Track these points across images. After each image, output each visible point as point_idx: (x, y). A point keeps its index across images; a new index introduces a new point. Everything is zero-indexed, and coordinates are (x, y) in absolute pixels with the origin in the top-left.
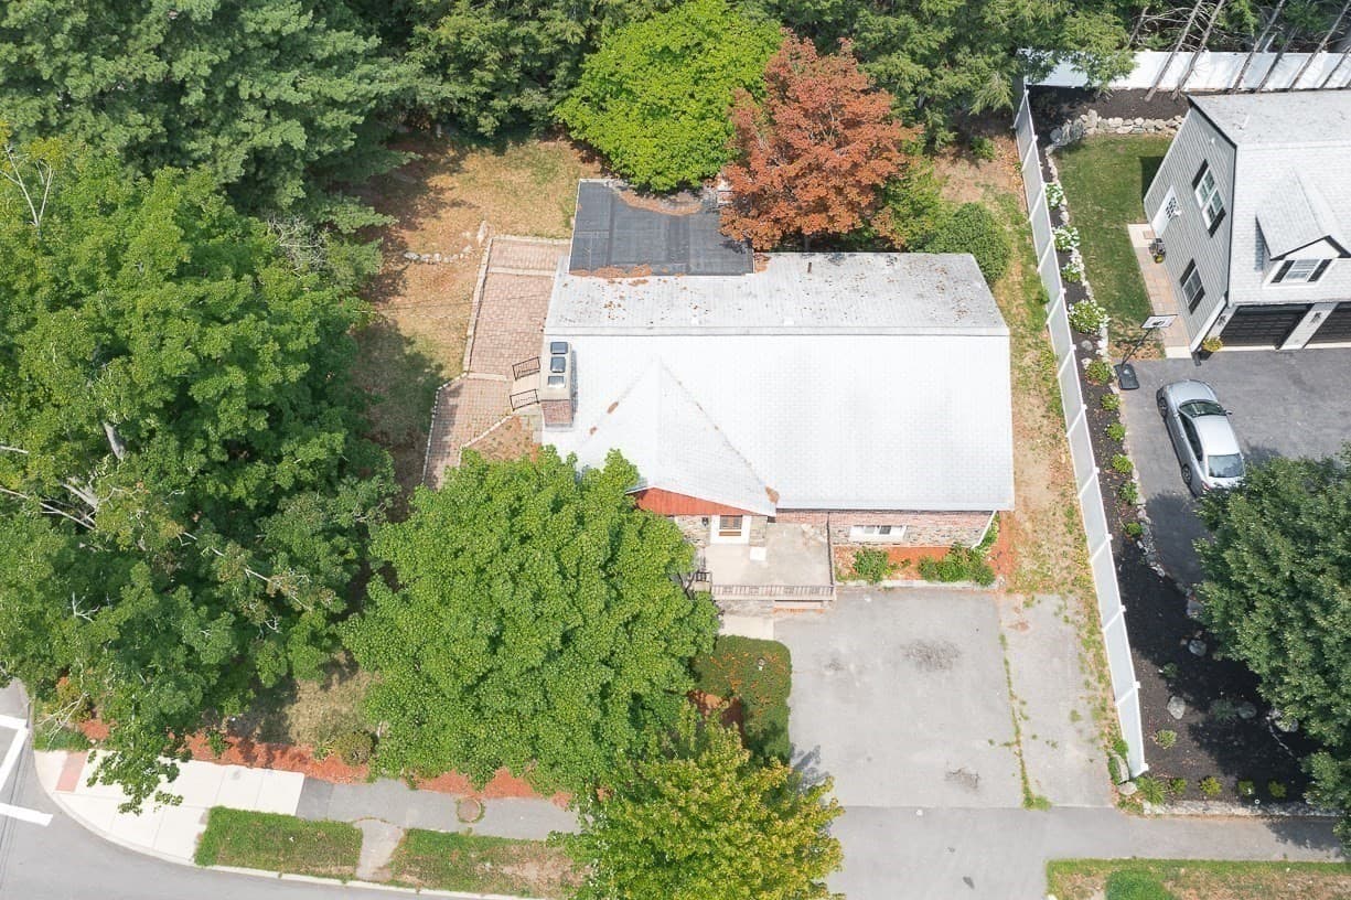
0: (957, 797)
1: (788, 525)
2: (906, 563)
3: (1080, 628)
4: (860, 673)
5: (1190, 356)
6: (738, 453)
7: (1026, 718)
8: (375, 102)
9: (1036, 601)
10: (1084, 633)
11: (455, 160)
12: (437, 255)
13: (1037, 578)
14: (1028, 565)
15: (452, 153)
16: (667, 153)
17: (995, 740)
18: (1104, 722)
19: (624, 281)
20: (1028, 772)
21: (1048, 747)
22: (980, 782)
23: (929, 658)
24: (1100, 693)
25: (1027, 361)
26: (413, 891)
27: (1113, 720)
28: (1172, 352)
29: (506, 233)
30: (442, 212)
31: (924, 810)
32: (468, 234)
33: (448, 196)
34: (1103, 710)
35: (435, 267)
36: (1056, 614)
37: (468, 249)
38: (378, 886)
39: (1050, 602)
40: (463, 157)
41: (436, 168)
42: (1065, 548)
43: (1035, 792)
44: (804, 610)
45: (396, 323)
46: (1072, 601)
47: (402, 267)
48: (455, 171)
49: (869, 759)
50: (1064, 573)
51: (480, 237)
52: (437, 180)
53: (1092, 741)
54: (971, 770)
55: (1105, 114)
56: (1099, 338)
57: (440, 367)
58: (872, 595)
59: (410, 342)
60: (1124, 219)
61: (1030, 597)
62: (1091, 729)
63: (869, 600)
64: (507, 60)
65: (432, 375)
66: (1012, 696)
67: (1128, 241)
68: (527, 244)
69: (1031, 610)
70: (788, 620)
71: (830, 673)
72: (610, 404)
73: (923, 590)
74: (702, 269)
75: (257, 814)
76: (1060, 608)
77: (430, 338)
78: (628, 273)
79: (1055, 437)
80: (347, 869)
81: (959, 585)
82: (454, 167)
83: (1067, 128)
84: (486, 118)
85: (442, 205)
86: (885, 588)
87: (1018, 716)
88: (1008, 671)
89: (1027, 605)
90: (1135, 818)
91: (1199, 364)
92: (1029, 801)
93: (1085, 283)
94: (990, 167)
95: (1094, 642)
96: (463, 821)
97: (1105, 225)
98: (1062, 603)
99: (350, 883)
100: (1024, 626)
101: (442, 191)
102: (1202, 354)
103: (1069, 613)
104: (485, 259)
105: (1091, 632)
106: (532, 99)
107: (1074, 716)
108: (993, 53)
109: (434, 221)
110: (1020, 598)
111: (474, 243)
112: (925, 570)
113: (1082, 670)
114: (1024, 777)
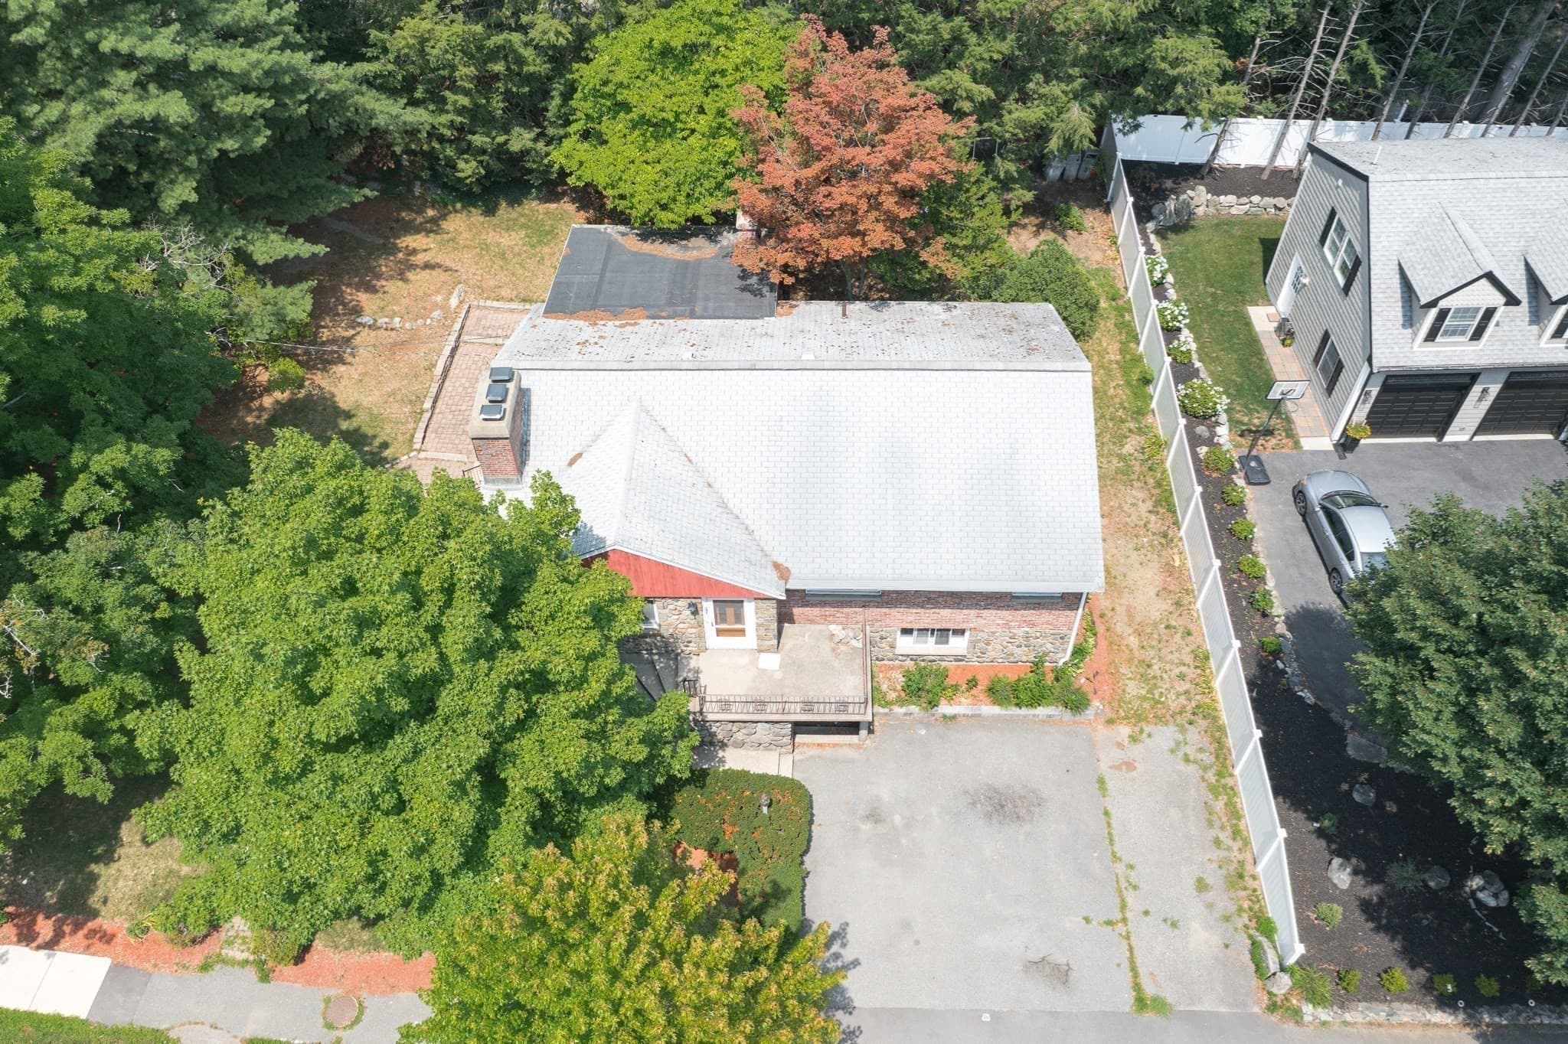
0: (1039, 996)
1: (813, 627)
2: (972, 683)
3: (1205, 769)
4: (908, 826)
5: (1332, 448)
6: (737, 517)
7: (1135, 888)
9: (1145, 735)
10: (1211, 777)
11: (434, 221)
12: (397, 320)
13: (1146, 705)
14: (1134, 689)
15: (430, 213)
16: (671, 181)
17: (1091, 916)
18: (1244, 893)
19: (610, 323)
20: (1138, 961)
21: (1166, 927)
22: (1073, 975)
23: (1002, 806)
24: (1235, 854)
25: (1128, 449)
27: (1255, 890)
28: (1308, 444)
29: (488, 298)
30: (410, 275)
31: (994, 1014)
32: (439, 298)
33: (420, 259)
34: (1239, 877)
35: (393, 334)
36: (1172, 751)
37: (436, 314)
39: (1164, 736)
40: (444, 217)
41: (411, 228)
42: (1184, 669)
43: (1149, 990)
44: (835, 745)
45: (334, 396)
46: (1193, 735)
47: (352, 332)
48: (432, 231)
49: (917, 943)
50: (1182, 700)
51: (454, 302)
52: (410, 241)
53: (1227, 919)
54: (1060, 959)
55: (1216, 191)
56: (1218, 424)
57: (385, 445)
58: (927, 725)
59: (348, 415)
60: (1244, 302)
61: (1137, 729)
62: (1224, 903)
63: (923, 732)
64: (485, 82)
65: (372, 453)
66: (1115, 858)
67: (1248, 324)
68: (512, 311)
69: (1139, 746)
70: (812, 757)
71: (866, 827)
72: (572, 455)
73: (996, 718)
74: (711, 312)
75: (31, 1017)
76: (1178, 743)
77: (375, 411)
78: (616, 316)
79: (1165, 536)
81: (1041, 711)
82: (432, 227)
83: (1171, 205)
84: (467, 161)
85: (412, 267)
86: (945, 716)
87: (1124, 885)
88: (1109, 825)
89: (1133, 739)
90: (1290, 1026)
91: (1342, 457)
92: (1141, 1002)
93: (1198, 364)
94: (1080, 239)
95: (1224, 787)
96: (330, 1026)
97: (1221, 307)
98: (1181, 738)
100: (1130, 766)
101: (414, 252)
102: (1347, 444)
103: (1190, 750)
104: (457, 326)
105: (1220, 775)
106: (520, 139)
107: (1201, 886)
108: (1070, 79)
109: (400, 283)
110: (1124, 731)
111: (445, 308)
112: (997, 693)
113: (1210, 824)
114: (1134, 969)
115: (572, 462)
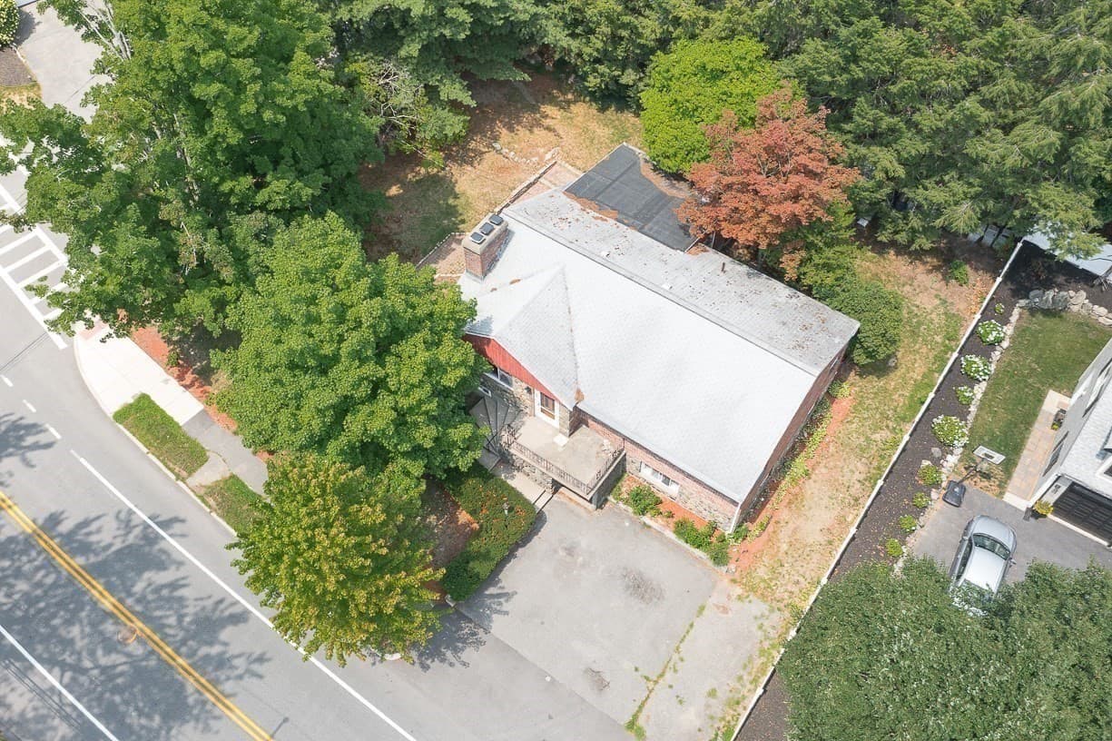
0: (583, 688)
1: (597, 435)
2: (671, 515)
3: (767, 638)
4: (583, 566)
5: (1024, 509)
6: (575, 355)
7: (675, 671)
8: (502, 22)
9: (748, 600)
10: (766, 645)
11: (569, 102)
12: (512, 153)
13: (762, 585)
14: (762, 572)
15: (570, 96)
16: (677, 144)
17: (640, 669)
18: (732, 712)
19: (592, 213)
20: (646, 706)
21: (675, 700)
22: (607, 689)
23: (639, 587)
24: (745, 691)
25: (877, 437)
26: (208, 510)
27: (739, 715)
28: (1009, 498)
29: (568, 162)
30: (535, 130)
31: (553, 680)
32: (542, 150)
33: (547, 122)
35: (506, 160)
36: (756, 618)
37: (535, 159)
38: (192, 494)
39: (757, 607)
40: (575, 102)
41: (553, 101)
42: (801, 579)
43: (641, 722)
44: (578, 504)
45: (456, 182)
46: (776, 617)
47: (487, 150)
48: (563, 108)
49: (542, 623)
50: (786, 595)
51: (548, 156)
52: (549, 109)
53: (712, 718)
54: (607, 677)
55: (1094, 300)
56: (952, 453)
57: (463, 222)
58: (633, 522)
59: (456, 197)
60: (1051, 386)
61: (746, 594)
62: (717, 710)
63: (627, 524)
64: (615, 39)
65: (455, 224)
66: (677, 650)
67: (1040, 401)
69: (740, 603)
70: (562, 502)
71: (562, 553)
72: (515, 279)
73: (670, 541)
74: (652, 232)
75: (163, 412)
76: (762, 616)
77: (470, 201)
78: (600, 210)
79: (856, 500)
80: (184, 474)
81: (698, 553)
82: (565, 106)
83: (1050, 294)
84: (595, 77)
85: (539, 125)
86: (645, 523)
87: (671, 665)
88: (688, 632)
89: (740, 598)
91: (1026, 519)
92: (631, 725)
93: (973, 409)
94: (958, 289)
95: (770, 654)
97: (1030, 381)
98: (767, 613)
99: (180, 483)
100: (725, 610)
101: (546, 117)
102: (1034, 514)
103: (766, 624)
104: (542, 171)
106: (629, 77)
107: (712, 693)
108: (970, 185)
109: (528, 132)
110: (738, 590)
111: (541, 158)
112: (683, 529)
113: (745, 667)
114: (641, 708)
115: (512, 283)
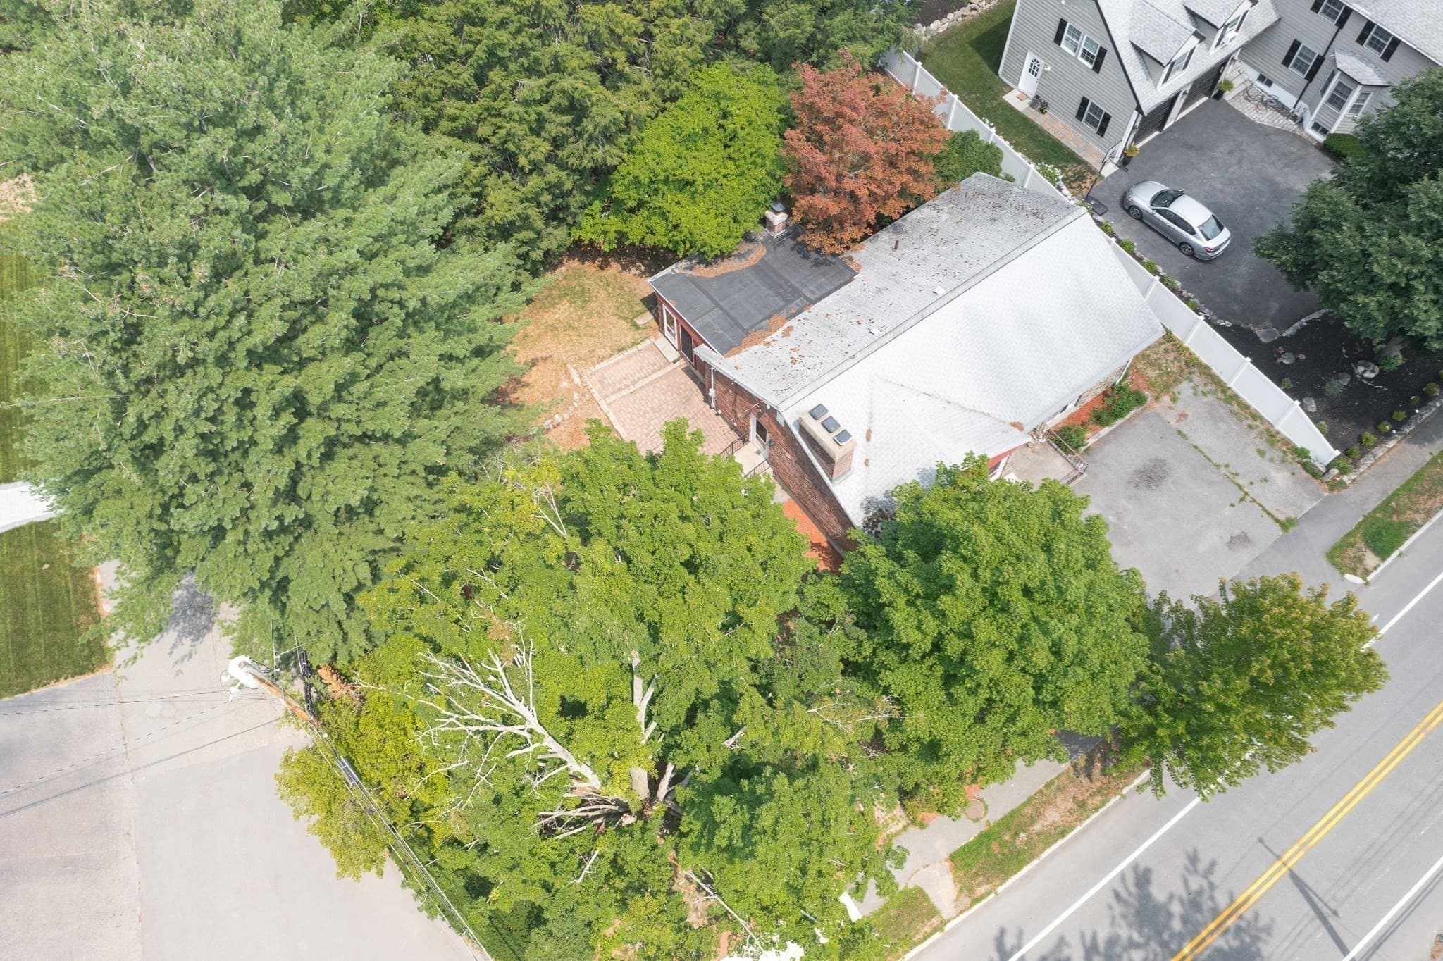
0: (1245, 556)
2: (1083, 424)
3: (1215, 393)
4: (1119, 518)
5: (1117, 168)
6: (975, 411)
7: (1237, 474)
9: (1177, 394)
10: (1220, 395)
12: (555, 416)
13: (1165, 378)
14: (1152, 373)
17: (1232, 502)
18: (1280, 444)
19: (774, 336)
20: (1268, 509)
21: (1264, 484)
22: (1249, 535)
24: (1261, 427)
26: (993, 895)
27: (1283, 439)
28: (1104, 172)
29: (594, 364)
30: (526, 379)
32: (565, 384)
34: (1272, 437)
35: (562, 427)
36: (1195, 394)
37: (576, 396)
38: (966, 914)
39: (1185, 389)
43: (1282, 518)
46: (1196, 378)
50: (1177, 364)
51: (577, 380)
53: (1283, 461)
54: (1237, 532)
55: (926, 23)
60: (997, 94)
61: (1171, 394)
62: (1276, 454)
66: (1217, 466)
67: (1012, 109)
68: (617, 363)
69: (1179, 402)
72: (864, 435)
73: (1110, 434)
74: (818, 294)
76: (1194, 388)
80: (935, 921)
81: (1129, 415)
85: (521, 372)
87: (1231, 477)
88: (1201, 452)
89: (1174, 400)
90: (1344, 491)
92: (1285, 525)
95: (1230, 396)
96: (977, 820)
97: (987, 105)
98: (1192, 384)
99: (948, 927)
100: (1183, 415)
102: (1126, 162)
103: (1201, 388)
104: (597, 395)
105: (1224, 392)
107: (1261, 453)
109: (526, 389)
110: (1166, 399)
111: (576, 388)
112: (1099, 420)
113: (1240, 420)
114: (1269, 514)
